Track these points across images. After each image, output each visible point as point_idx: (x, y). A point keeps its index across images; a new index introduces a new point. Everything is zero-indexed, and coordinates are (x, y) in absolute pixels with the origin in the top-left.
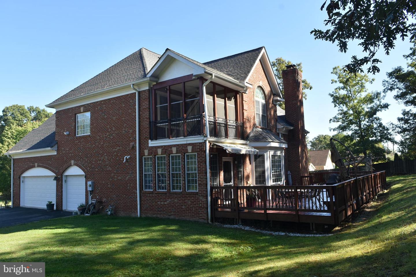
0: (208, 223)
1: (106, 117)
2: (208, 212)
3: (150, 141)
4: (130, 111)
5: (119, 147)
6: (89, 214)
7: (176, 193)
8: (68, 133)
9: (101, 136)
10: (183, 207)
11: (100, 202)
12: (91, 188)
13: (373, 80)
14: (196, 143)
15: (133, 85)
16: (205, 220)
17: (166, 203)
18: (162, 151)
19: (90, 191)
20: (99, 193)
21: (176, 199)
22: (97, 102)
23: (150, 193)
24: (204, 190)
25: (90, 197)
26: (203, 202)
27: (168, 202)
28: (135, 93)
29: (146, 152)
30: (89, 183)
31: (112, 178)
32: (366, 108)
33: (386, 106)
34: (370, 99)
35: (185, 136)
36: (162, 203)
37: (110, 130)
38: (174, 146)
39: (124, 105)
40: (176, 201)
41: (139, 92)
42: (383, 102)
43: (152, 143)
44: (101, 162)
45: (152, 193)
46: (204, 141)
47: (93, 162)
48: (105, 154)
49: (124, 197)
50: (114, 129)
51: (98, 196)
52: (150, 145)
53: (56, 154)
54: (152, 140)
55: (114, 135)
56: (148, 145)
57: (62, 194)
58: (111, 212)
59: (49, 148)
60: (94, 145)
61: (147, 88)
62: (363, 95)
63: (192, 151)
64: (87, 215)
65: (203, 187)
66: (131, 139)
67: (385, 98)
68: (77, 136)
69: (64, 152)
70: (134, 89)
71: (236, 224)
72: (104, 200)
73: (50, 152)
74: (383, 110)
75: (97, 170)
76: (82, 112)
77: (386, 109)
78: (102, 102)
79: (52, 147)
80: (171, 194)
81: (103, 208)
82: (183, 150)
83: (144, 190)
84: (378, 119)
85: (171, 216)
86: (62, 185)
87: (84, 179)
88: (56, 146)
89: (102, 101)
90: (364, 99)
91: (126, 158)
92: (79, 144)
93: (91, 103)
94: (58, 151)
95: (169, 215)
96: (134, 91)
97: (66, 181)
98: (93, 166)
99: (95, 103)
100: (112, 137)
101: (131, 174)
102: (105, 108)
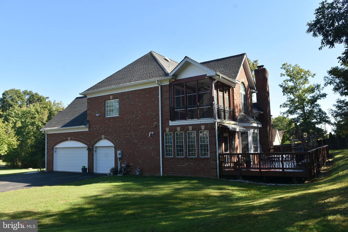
0: (217, 179)
1: (132, 103)
2: (217, 171)
3: (170, 121)
4: (153, 99)
5: (144, 125)
6: (122, 174)
7: (192, 159)
8: (99, 114)
9: (129, 117)
10: (198, 168)
11: (128, 166)
12: (120, 155)
13: (314, 75)
14: (207, 124)
15: (158, 81)
16: (214, 176)
17: (184, 166)
18: (180, 129)
19: (119, 158)
20: (127, 160)
21: (192, 163)
22: (125, 92)
23: (171, 159)
24: (214, 156)
25: (119, 163)
26: (213, 164)
27: (185, 165)
28: (158, 87)
29: (167, 129)
30: (119, 152)
31: (138, 148)
32: (309, 96)
33: (324, 95)
34: (312, 90)
35: (198, 119)
36: (181, 166)
37: (136, 113)
38: (191, 125)
39: (148, 95)
40: (192, 164)
41: (161, 86)
42: (322, 92)
43: (171, 123)
44: (128, 136)
45: (172, 158)
46: (214, 122)
47: (122, 137)
48: (132, 131)
49: (149, 162)
50: (139, 112)
51: (126, 162)
52: (170, 124)
53: (88, 130)
54: (172, 121)
55: (140, 116)
56: (169, 124)
57: (93, 161)
58: (139, 173)
59: (84, 126)
60: (122, 124)
61: (168, 83)
62: (307, 86)
63: (205, 129)
64: (119, 175)
65: (214, 154)
66: (155, 120)
67: (324, 89)
68: (106, 117)
69: (95, 129)
70: (158, 84)
71: (238, 179)
72: (131, 164)
73: (83, 129)
74: (322, 99)
75: (125, 142)
76: (111, 99)
77: (325, 98)
78: (129, 93)
79: (85, 125)
80: (188, 159)
81: (130, 170)
82: (197, 128)
83: (165, 157)
84: (318, 105)
85: (188, 175)
86: (93, 154)
87: (113, 150)
88: (88, 124)
89: (129, 91)
90: (307, 89)
91: (151, 134)
92: (109, 123)
93: (119, 93)
94: (89, 128)
95: (186, 174)
96: (158, 85)
97: (96, 151)
98: (121, 140)
99: (123, 93)
100: (138, 118)
101: (155, 145)
102: (132, 97)
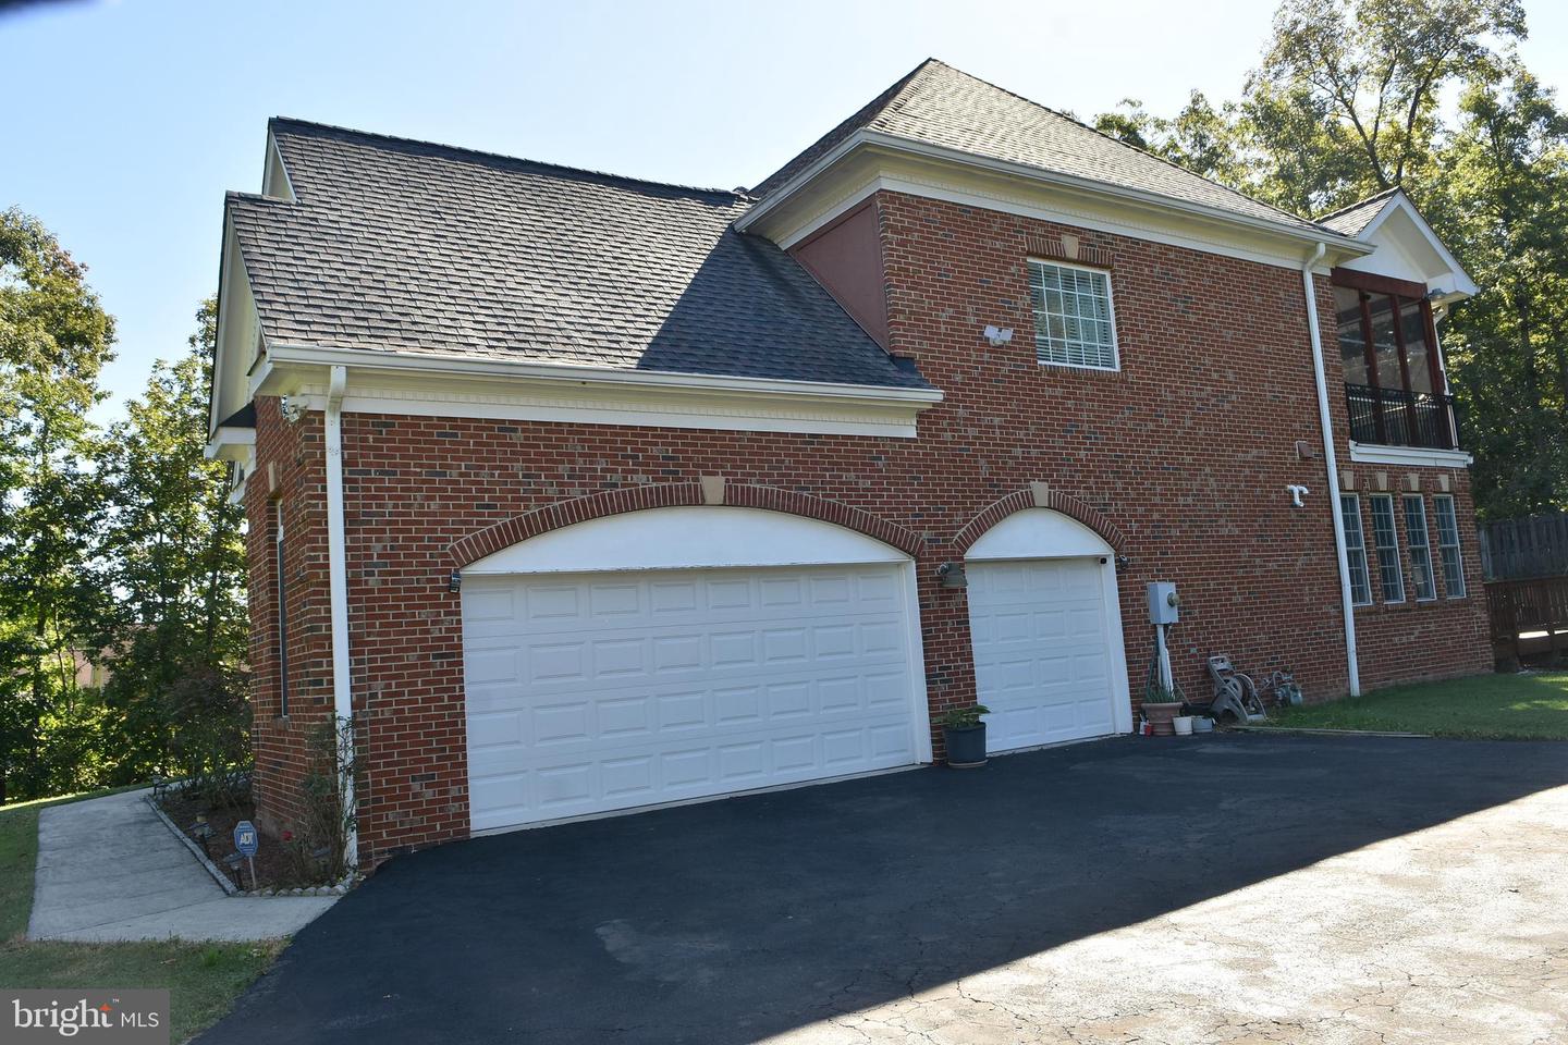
1: (1193, 318)
2: (1491, 647)
3: (1352, 443)
4: (1281, 326)
5: (1256, 447)
9: (1183, 393)
12: (1176, 610)
14: (1453, 469)
17: (1412, 638)
18: (1387, 481)
20: (1198, 634)
21: (1431, 623)
22: (1148, 244)
26: (1482, 622)
27: (1416, 633)
29: (1349, 478)
31: (1246, 567)
36: (1404, 640)
37: (1215, 376)
38: (1412, 468)
39: (1257, 299)
40: (1432, 627)
43: (1356, 452)
44: (1190, 501)
45: (1376, 611)
47: (1157, 500)
48: (1207, 470)
50: (1231, 377)
51: (1193, 646)
52: (1354, 457)
53: (913, 434)
54: (1357, 440)
55: (1234, 397)
56: (1350, 457)
60: (1151, 426)
61: (1328, 272)
63: (1449, 488)
66: (1297, 426)
75: (1176, 532)
76: (1070, 257)
78: (1172, 256)
80: (1421, 608)
82: (1429, 482)
89: (1170, 248)
92: (1070, 404)
93: (1114, 237)
95: (1424, 674)
98: (1156, 516)
99: (1136, 241)
100: (1227, 406)
101: (1310, 549)
102: (1184, 282)
